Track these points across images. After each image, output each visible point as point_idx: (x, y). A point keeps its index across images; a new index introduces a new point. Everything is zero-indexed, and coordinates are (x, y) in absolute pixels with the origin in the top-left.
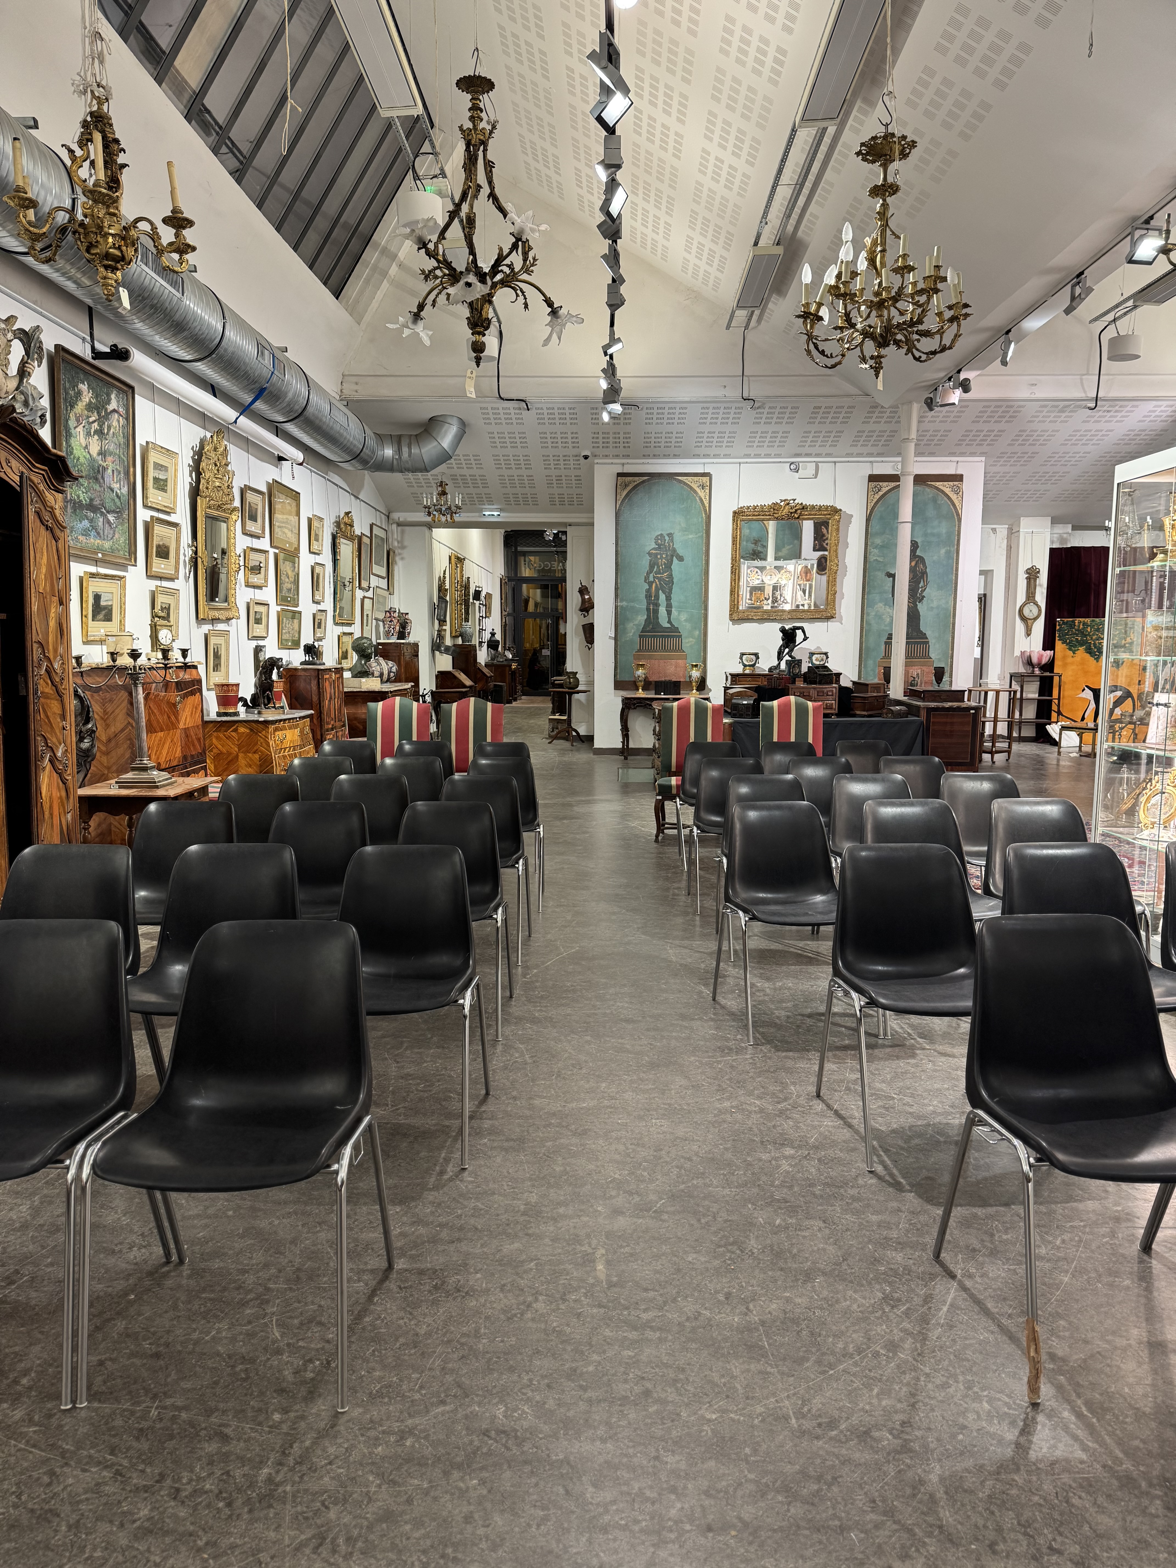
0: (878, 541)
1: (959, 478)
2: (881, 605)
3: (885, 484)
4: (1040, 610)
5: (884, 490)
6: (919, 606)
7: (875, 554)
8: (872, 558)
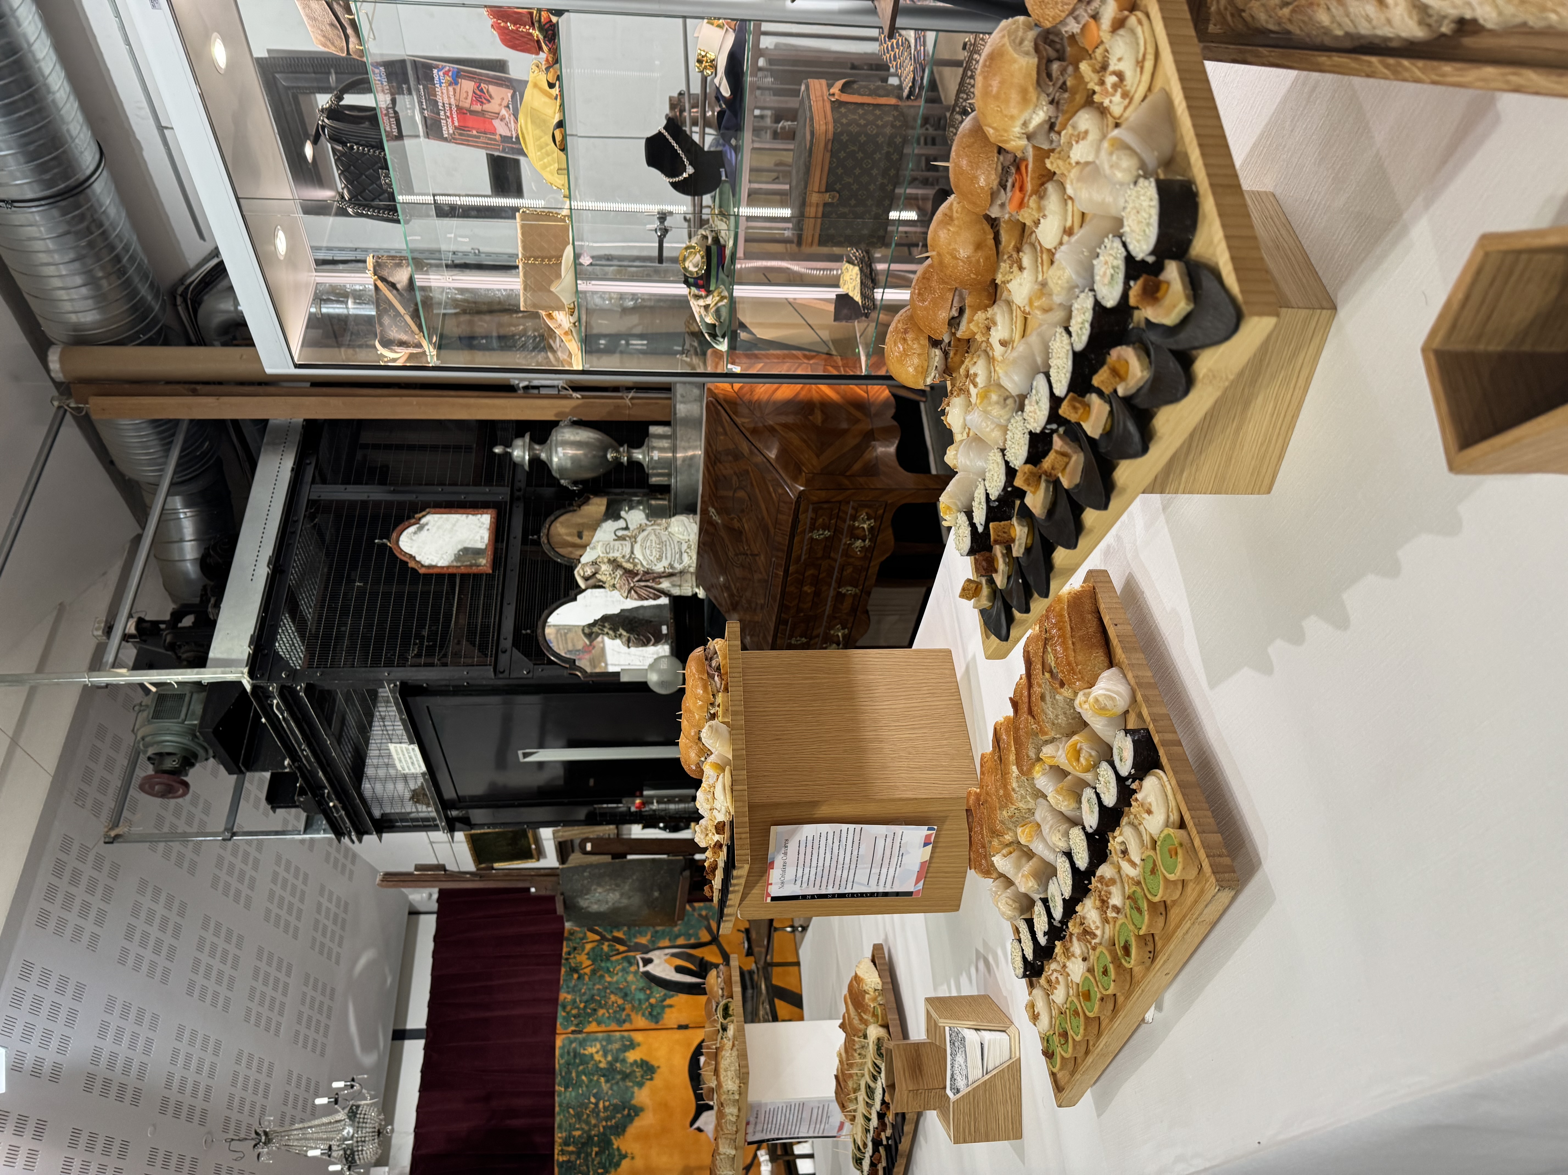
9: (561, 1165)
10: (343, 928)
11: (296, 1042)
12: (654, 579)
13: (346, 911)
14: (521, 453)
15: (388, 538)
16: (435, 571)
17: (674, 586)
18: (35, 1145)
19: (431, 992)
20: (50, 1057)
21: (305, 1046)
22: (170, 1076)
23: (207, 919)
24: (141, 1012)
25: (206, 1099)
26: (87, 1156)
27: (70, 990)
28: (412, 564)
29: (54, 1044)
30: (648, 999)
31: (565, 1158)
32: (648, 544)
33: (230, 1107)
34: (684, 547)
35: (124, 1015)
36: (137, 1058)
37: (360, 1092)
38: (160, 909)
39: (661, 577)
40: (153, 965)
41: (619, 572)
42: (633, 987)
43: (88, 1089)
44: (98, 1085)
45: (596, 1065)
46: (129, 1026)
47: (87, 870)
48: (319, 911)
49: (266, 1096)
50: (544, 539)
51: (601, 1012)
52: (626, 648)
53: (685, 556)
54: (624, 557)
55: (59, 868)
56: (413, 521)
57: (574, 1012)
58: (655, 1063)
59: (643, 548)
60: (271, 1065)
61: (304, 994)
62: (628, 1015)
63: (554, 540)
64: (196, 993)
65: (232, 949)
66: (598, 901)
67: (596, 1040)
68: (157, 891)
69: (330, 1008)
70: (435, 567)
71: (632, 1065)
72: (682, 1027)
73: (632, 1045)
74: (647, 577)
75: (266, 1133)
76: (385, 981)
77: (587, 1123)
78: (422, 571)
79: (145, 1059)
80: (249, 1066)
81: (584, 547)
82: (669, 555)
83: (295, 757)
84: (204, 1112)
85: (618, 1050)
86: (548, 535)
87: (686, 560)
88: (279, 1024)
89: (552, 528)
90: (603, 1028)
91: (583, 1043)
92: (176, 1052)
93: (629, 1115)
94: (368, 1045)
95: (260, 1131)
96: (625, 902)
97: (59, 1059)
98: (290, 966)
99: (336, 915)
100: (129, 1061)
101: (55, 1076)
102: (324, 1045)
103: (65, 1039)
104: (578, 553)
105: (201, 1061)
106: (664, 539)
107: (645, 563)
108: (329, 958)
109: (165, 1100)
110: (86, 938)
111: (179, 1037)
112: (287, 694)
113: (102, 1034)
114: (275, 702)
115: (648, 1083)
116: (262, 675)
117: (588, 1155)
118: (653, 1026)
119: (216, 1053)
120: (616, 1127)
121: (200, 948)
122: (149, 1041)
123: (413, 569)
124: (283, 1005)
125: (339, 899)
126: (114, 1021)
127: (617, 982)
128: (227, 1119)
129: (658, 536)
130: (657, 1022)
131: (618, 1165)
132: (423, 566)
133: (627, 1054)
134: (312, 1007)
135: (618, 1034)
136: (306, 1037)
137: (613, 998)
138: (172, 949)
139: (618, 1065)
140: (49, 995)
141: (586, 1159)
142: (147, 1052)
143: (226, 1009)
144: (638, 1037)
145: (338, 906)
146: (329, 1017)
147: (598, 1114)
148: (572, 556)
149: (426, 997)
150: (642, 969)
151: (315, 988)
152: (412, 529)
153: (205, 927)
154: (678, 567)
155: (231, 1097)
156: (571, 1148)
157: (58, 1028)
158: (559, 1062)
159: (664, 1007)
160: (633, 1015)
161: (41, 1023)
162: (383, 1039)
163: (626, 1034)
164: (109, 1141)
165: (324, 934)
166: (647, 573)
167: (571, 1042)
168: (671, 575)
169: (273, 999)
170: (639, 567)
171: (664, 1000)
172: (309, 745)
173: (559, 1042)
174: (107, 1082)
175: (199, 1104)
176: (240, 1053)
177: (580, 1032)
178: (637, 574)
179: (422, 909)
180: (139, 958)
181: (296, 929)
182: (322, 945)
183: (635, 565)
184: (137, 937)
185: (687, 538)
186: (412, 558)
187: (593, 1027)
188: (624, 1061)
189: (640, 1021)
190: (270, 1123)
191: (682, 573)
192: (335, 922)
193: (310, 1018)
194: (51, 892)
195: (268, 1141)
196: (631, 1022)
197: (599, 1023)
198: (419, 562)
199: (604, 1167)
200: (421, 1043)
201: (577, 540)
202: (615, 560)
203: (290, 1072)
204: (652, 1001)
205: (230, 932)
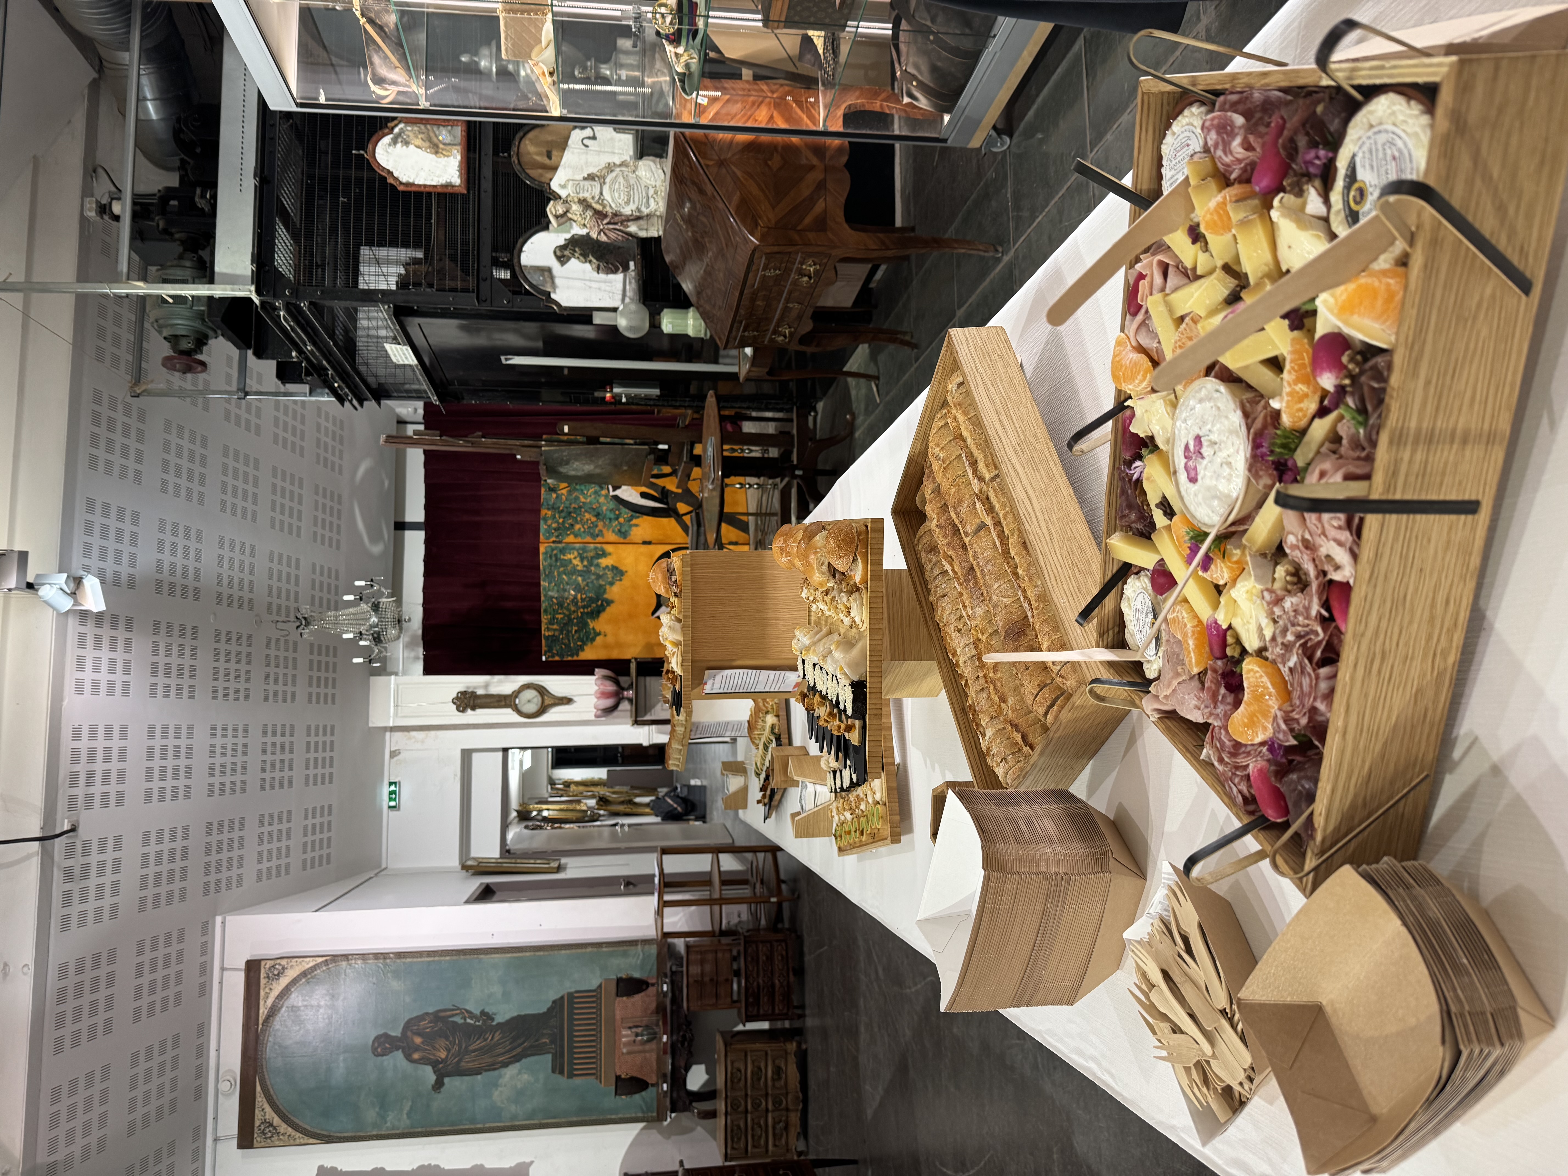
0: (371, 1115)
1: (253, 967)
2: (496, 1094)
3: (258, 1114)
4: (528, 686)
5: (270, 1114)
6: (499, 1019)
7: (396, 1119)
8: (404, 1122)
9: (547, 638)
10: (341, 443)
11: (315, 541)
12: (622, 222)
13: (342, 428)
14: (487, 64)
15: (364, 148)
16: (413, 189)
17: (641, 229)
18: (128, 635)
19: (426, 497)
20: (125, 570)
21: (323, 543)
22: (220, 577)
23: (226, 448)
24: (187, 530)
25: (251, 590)
26: (169, 640)
27: (128, 517)
28: (390, 181)
29: (125, 559)
30: (617, 519)
31: (550, 633)
32: (617, 186)
33: (270, 594)
34: (651, 192)
35: (175, 533)
36: (192, 565)
37: (379, 590)
38: (186, 444)
39: (628, 220)
40: (189, 491)
41: (589, 213)
42: (604, 508)
43: (159, 591)
44: (166, 588)
45: (575, 566)
46: (181, 542)
47: (120, 418)
48: (318, 431)
49: (297, 584)
50: (514, 159)
51: (577, 527)
52: (595, 274)
53: (652, 201)
54: (593, 198)
55: (96, 419)
56: (386, 131)
57: (554, 525)
58: (624, 569)
59: (612, 190)
60: (298, 560)
61: (317, 502)
62: (601, 531)
63: (524, 159)
64: (229, 510)
65: (251, 471)
66: (575, 470)
67: (574, 549)
68: (180, 428)
69: (339, 511)
70: (413, 184)
71: (604, 569)
72: (645, 543)
73: (604, 554)
74: (616, 219)
75: (305, 618)
76: (383, 483)
77: (569, 610)
78: (401, 188)
79: (197, 565)
80: (280, 563)
81: (555, 169)
82: (636, 199)
83: (300, 352)
84: (251, 601)
85: (592, 558)
86: (518, 154)
87: (653, 205)
88: (299, 528)
89: (522, 145)
90: (580, 540)
91: (562, 551)
92: (221, 558)
93: (602, 605)
94: (375, 538)
95: (300, 616)
96: (598, 471)
97: (131, 571)
98: (301, 480)
99: (334, 433)
100: (185, 568)
101: (132, 583)
102: (338, 541)
103: (133, 556)
104: (548, 175)
105: (242, 563)
106: (632, 182)
107: (613, 205)
108: (333, 469)
109: (219, 595)
110: (131, 474)
111: (221, 546)
112: (294, 311)
113: (161, 549)
114: (282, 313)
115: (618, 583)
116: (268, 292)
117: (569, 632)
118: (622, 540)
119: (252, 555)
120: (592, 612)
121: (225, 472)
122: (198, 552)
123: (392, 185)
124: (300, 512)
125: (334, 418)
126: (168, 538)
127: (590, 503)
128: (270, 604)
129: (626, 179)
130: (625, 538)
131: (593, 640)
132: (401, 183)
133: (600, 561)
134: (324, 512)
135: (592, 546)
136: (323, 536)
137: (587, 516)
138: (202, 476)
139: (593, 568)
140: (113, 523)
141: (567, 635)
142: (198, 559)
143: (254, 519)
144: (609, 548)
145: (334, 424)
146: (339, 518)
147: (576, 604)
148: (543, 180)
149: (422, 501)
150: (612, 493)
151: (325, 497)
152: (387, 139)
153: (226, 455)
154: (645, 211)
155: (270, 587)
156: (555, 627)
157: (126, 549)
158: (543, 563)
159: (631, 526)
160: (605, 531)
161: (111, 545)
162: (387, 531)
163: (599, 546)
164: (183, 628)
165: (326, 450)
166: (615, 215)
167: (553, 550)
168: (638, 218)
169: (291, 509)
170: (608, 209)
171: (630, 520)
172: (314, 344)
173: (542, 549)
174: (172, 585)
175: (246, 595)
176: (272, 553)
177: (560, 542)
178: (606, 216)
179: (408, 419)
180: (177, 487)
181: (302, 448)
182: (326, 459)
183: (604, 206)
184: (172, 469)
185: (654, 184)
186: (390, 173)
187: (571, 539)
188: (598, 565)
189: (611, 536)
190: (306, 610)
191: (649, 216)
192: (334, 439)
193: (324, 520)
194: (94, 440)
195: (308, 624)
196: (603, 536)
197: (576, 536)
198: (396, 179)
199: (582, 641)
200: (421, 535)
201: (546, 161)
202: (585, 200)
203: (314, 565)
204: (621, 520)
205: (247, 457)
